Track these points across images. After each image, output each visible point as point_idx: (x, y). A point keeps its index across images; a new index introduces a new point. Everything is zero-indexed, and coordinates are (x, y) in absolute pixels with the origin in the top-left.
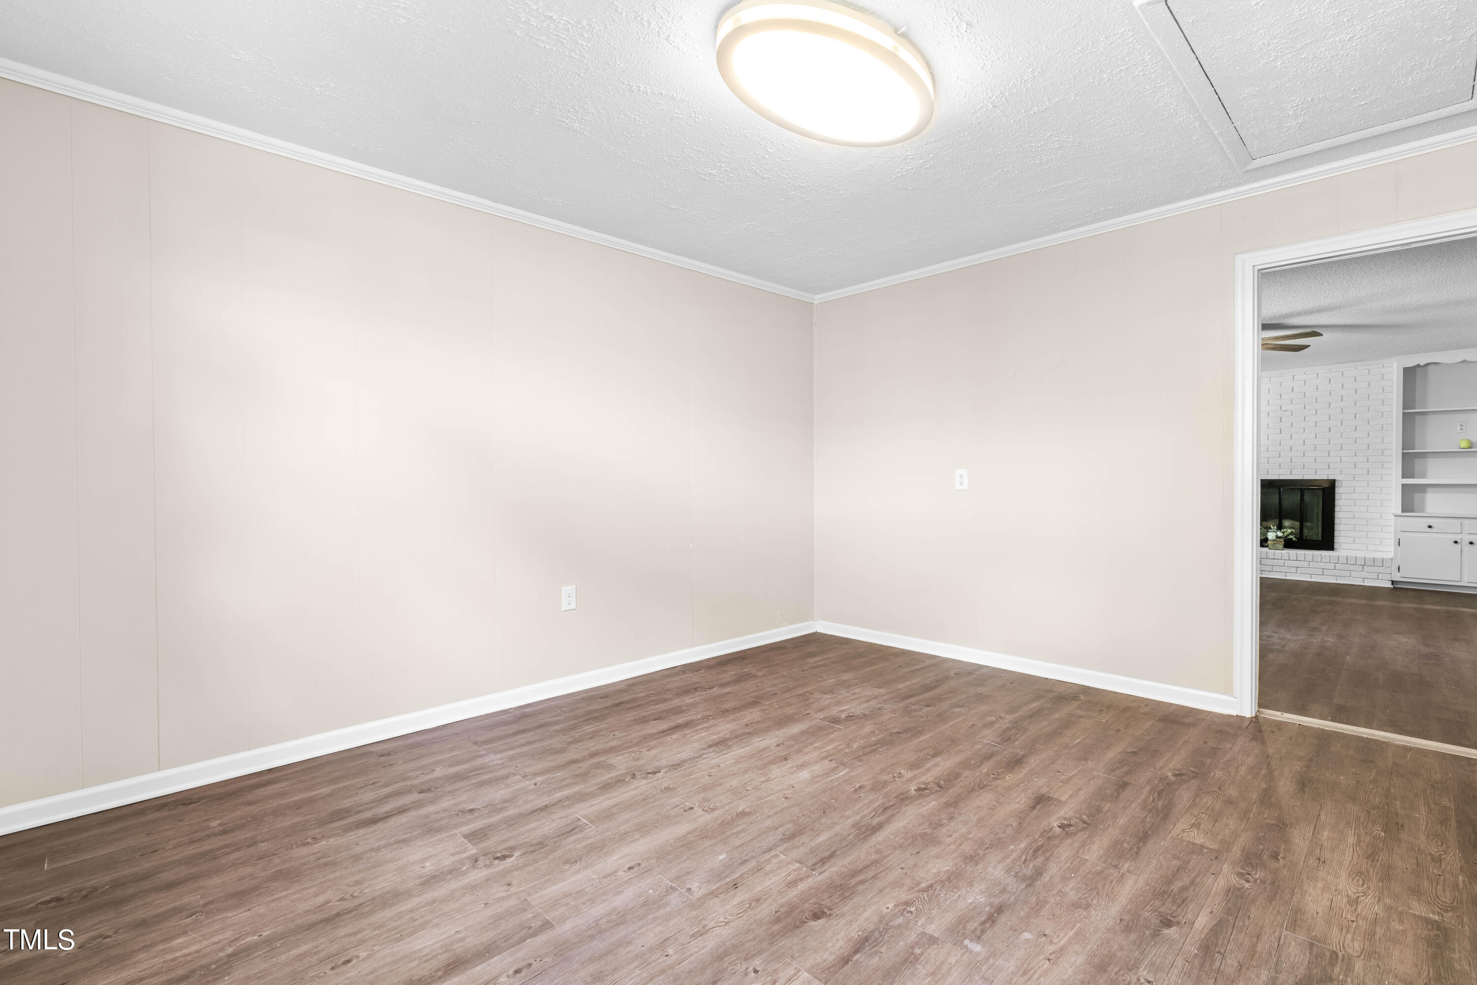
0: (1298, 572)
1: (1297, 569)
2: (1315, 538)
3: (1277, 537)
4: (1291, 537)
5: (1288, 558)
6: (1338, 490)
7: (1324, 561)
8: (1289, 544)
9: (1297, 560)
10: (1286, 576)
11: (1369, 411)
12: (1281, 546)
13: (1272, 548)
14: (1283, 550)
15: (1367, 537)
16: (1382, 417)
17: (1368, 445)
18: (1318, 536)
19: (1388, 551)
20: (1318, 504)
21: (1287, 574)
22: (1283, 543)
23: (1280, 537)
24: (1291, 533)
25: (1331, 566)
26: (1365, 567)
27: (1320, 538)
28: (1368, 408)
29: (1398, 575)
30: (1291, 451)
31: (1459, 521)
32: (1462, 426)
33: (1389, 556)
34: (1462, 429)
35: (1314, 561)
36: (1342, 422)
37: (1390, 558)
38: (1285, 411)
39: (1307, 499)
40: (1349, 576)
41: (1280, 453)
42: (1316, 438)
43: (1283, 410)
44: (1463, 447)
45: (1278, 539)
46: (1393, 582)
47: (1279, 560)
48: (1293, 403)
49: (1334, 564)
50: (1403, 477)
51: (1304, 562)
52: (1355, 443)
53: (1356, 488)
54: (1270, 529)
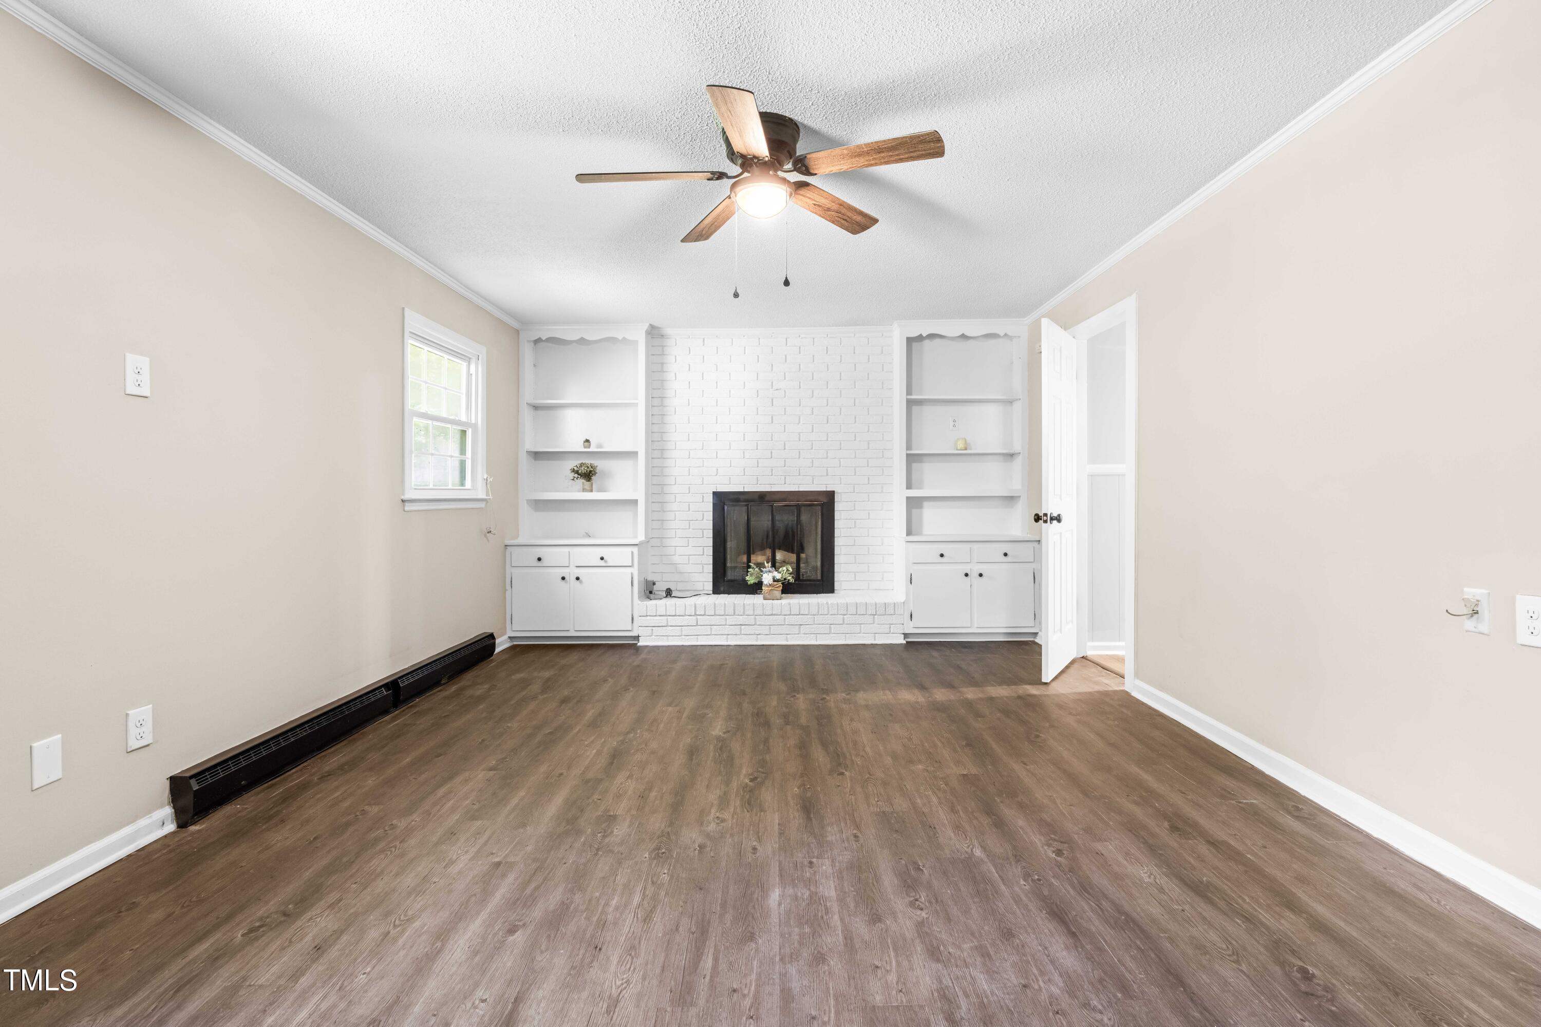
0: (802, 632)
1: (799, 629)
2: (814, 575)
3: (775, 580)
4: (788, 577)
5: (789, 613)
6: (838, 506)
7: (829, 612)
8: (788, 589)
9: (799, 613)
12: (778, 593)
13: (768, 597)
14: (782, 597)
18: (816, 574)
19: (897, 592)
20: (816, 526)
21: (788, 636)
22: (781, 588)
23: (778, 581)
24: (788, 572)
25: (839, 619)
26: (876, 616)
27: (819, 577)
29: (911, 624)
30: (785, 449)
31: (968, 546)
32: (954, 421)
33: (901, 598)
34: (954, 426)
35: (820, 613)
36: (841, 409)
37: (902, 601)
38: (777, 389)
39: (804, 518)
40: (859, 632)
41: (771, 452)
42: (813, 432)
43: (775, 387)
44: (959, 448)
45: (775, 583)
46: (906, 635)
47: (778, 616)
48: (787, 379)
49: (842, 616)
50: (908, 488)
51: (809, 616)
52: (855, 440)
53: (856, 503)
54: (765, 567)
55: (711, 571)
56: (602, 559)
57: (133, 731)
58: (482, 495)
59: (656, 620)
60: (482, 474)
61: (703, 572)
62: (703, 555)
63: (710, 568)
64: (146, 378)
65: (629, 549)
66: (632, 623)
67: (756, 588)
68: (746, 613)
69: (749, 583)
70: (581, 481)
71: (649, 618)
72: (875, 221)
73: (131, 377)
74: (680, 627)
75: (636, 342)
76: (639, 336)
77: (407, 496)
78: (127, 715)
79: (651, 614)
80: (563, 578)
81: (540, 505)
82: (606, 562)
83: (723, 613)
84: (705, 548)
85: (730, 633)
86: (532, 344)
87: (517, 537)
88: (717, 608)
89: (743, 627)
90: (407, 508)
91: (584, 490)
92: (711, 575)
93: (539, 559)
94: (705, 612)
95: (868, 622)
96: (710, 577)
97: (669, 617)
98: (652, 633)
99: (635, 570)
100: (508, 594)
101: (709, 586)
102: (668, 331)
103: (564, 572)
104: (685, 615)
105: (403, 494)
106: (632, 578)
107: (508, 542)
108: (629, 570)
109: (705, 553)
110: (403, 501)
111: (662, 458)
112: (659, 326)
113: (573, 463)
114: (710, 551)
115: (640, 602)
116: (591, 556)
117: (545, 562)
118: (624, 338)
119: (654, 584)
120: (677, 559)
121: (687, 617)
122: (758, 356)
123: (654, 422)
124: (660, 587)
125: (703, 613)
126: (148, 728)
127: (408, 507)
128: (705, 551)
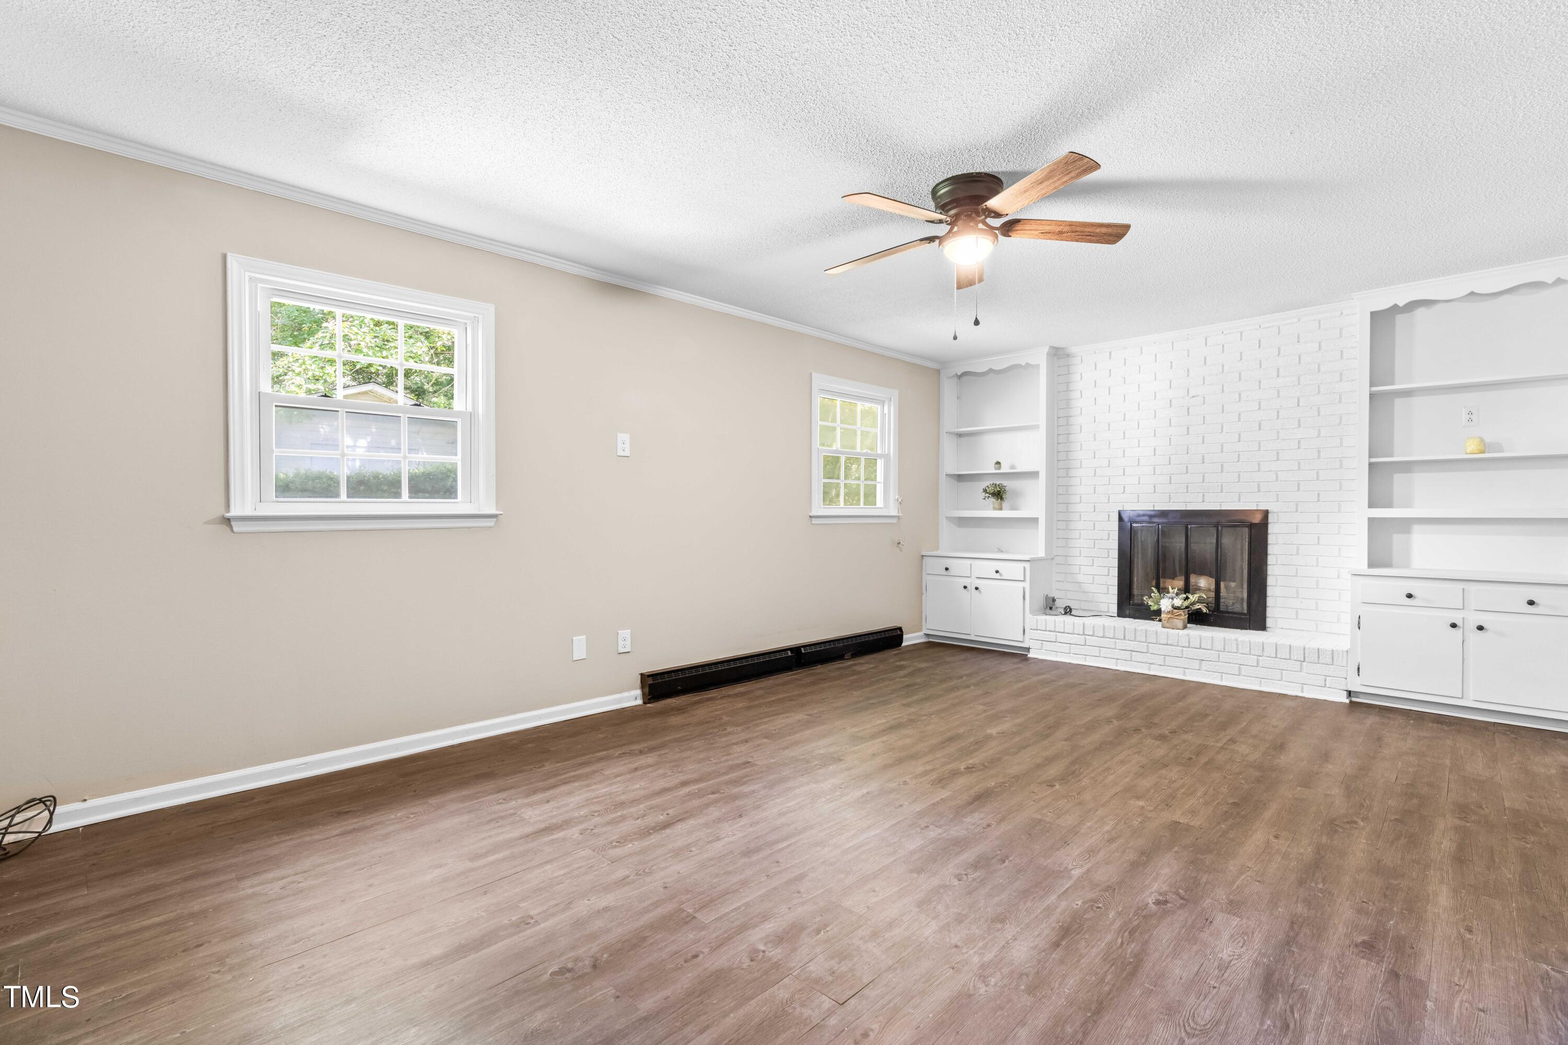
0: (1204, 668)
1: (1200, 664)
2: (1237, 608)
3: (1178, 608)
4: (1197, 606)
5: (1187, 645)
6: (1273, 529)
7: (1240, 651)
8: (1196, 618)
9: (1200, 648)
10: (1184, 674)
11: (1319, 392)
12: (1180, 623)
13: (1167, 625)
14: (1185, 627)
15: (1317, 609)
16: (1340, 401)
17: (1319, 451)
18: (1242, 604)
19: (1341, 637)
20: (1242, 553)
21: (1187, 670)
22: (1186, 618)
23: (1182, 609)
24: (1200, 601)
25: (1252, 660)
26: (1304, 663)
27: (1243, 608)
28: (1319, 387)
29: (1358, 680)
30: (1203, 463)
31: (1460, 586)
32: (1470, 413)
33: (1344, 644)
34: (1470, 420)
35: (1227, 650)
36: (1278, 412)
37: (1345, 650)
38: (1193, 397)
39: (1226, 541)
40: (1279, 678)
41: (1187, 467)
42: (1239, 441)
43: (1191, 395)
44: (1468, 451)
45: (1176, 611)
46: (1350, 693)
47: (1174, 647)
48: (1206, 383)
49: (1256, 657)
50: (1371, 506)
51: (1212, 652)
52: (1299, 448)
53: (1299, 524)
54: (1168, 592)
55: (1116, 592)
56: (997, 572)
57: (621, 643)
58: (895, 513)
59: (1046, 634)
60: (894, 495)
61: (1108, 593)
62: (1108, 575)
63: (1114, 590)
64: (627, 446)
65: (1022, 565)
66: (1024, 634)
67: (1156, 614)
68: (1138, 639)
69: (1152, 609)
70: (992, 500)
71: (1039, 631)
72: (1127, 227)
73: (620, 445)
74: (1069, 645)
75: (1037, 366)
76: (1040, 359)
77: (814, 513)
78: (618, 633)
79: (1041, 629)
80: (965, 587)
81: (963, 522)
82: (1001, 575)
83: (1112, 636)
84: (1111, 569)
85: (1119, 657)
86: (956, 379)
87: (937, 548)
88: (1106, 630)
89: (1134, 653)
90: (813, 522)
91: (995, 509)
92: (1116, 597)
93: (947, 569)
94: (1094, 633)
95: (1293, 669)
96: (1115, 599)
97: (1058, 634)
98: (1042, 647)
99: (1027, 585)
100: (924, 597)
101: (1114, 609)
102: (1073, 350)
103: (966, 582)
104: (1073, 634)
105: (811, 512)
106: (1024, 592)
107: (924, 553)
108: (1021, 584)
109: (1110, 575)
110: (811, 517)
111: (1068, 476)
112: (1062, 346)
113: (986, 483)
114: (1115, 572)
115: (1031, 616)
116: (987, 568)
117: (951, 572)
118: (1027, 363)
119: (1054, 600)
120: (1081, 578)
121: (1076, 636)
122: (1171, 362)
123: (1060, 441)
124: (1060, 604)
125: (1091, 633)
126: (628, 643)
127: (815, 521)
128: (1111, 572)
